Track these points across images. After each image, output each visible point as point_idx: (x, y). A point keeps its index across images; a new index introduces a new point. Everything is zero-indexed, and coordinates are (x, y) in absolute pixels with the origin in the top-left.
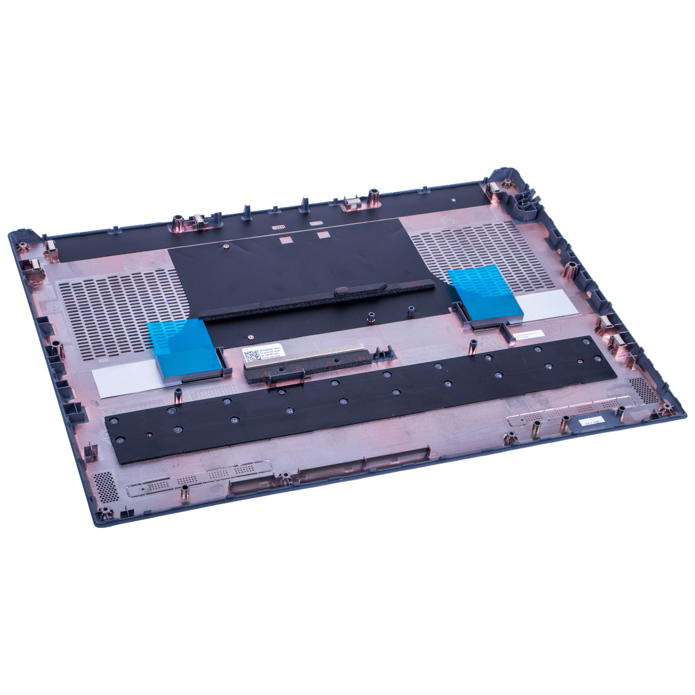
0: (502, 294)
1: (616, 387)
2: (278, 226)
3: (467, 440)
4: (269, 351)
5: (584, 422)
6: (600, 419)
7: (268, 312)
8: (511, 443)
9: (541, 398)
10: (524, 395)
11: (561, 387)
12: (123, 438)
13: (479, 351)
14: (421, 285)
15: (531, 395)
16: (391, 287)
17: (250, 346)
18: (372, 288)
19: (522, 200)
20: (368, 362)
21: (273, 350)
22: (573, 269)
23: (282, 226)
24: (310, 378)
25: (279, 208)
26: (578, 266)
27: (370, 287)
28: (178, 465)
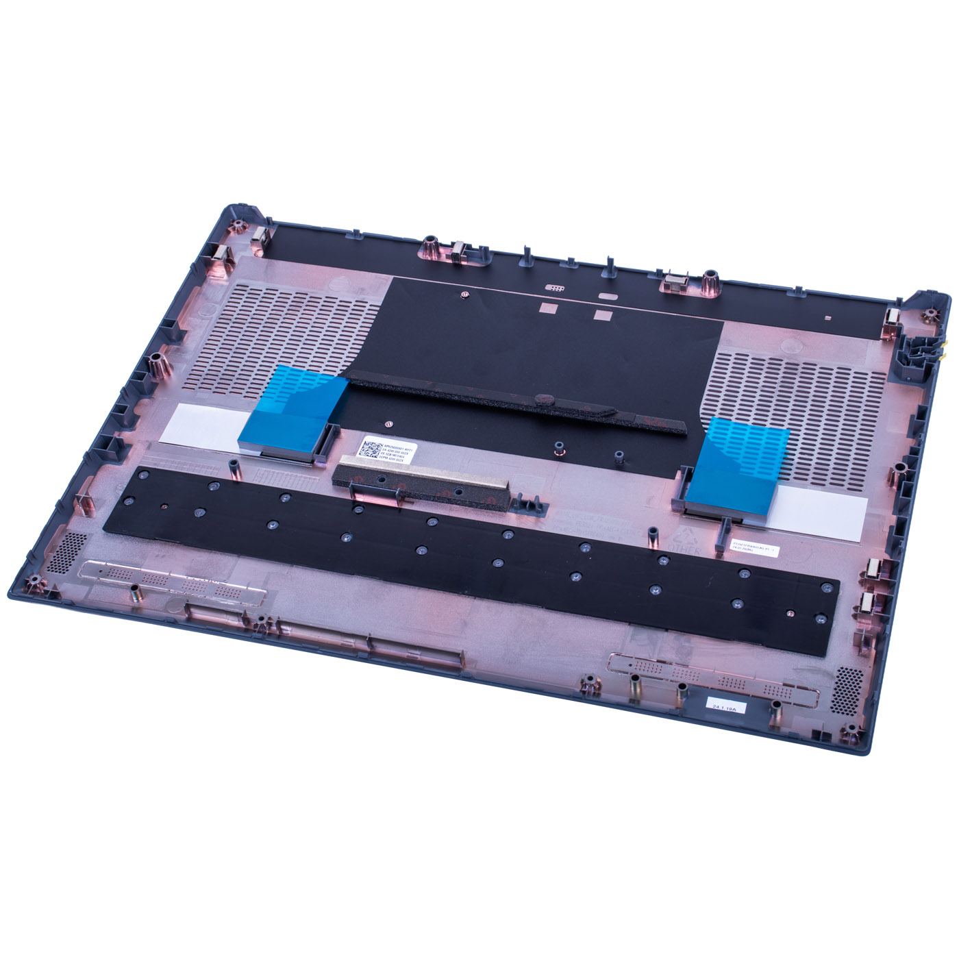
0: (756, 475)
1: (809, 670)
2: (555, 286)
3: (532, 663)
4: (395, 450)
5: (713, 703)
6: (740, 707)
7: (440, 398)
8: (589, 693)
9: (687, 644)
10: (667, 630)
11: (729, 640)
12: (134, 498)
13: (660, 545)
14: (665, 426)
15: (675, 635)
16: (622, 416)
17: (380, 435)
18: (590, 409)
19: (921, 347)
20: (502, 509)
21: (401, 451)
22: (901, 474)
23: (561, 287)
24: (413, 503)
25: (576, 261)
26: (908, 472)
27: (587, 407)
28: (164, 556)
